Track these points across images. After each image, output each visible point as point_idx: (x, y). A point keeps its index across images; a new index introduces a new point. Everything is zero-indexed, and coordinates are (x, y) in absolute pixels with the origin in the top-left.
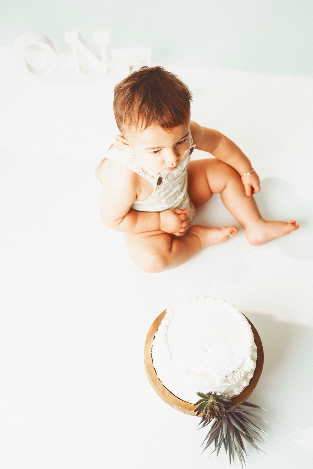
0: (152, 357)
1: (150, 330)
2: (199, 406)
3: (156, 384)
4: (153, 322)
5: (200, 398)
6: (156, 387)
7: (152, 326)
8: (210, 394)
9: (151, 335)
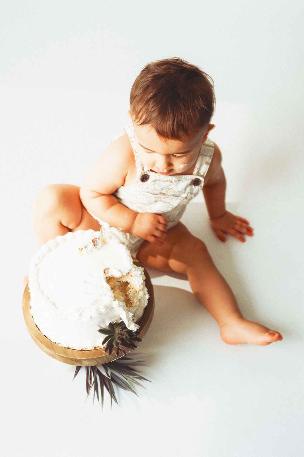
0: (37, 327)
1: (23, 303)
2: (108, 343)
3: (54, 349)
4: (23, 294)
5: (105, 336)
6: (55, 352)
7: (23, 299)
8: (111, 325)
9: (26, 307)
